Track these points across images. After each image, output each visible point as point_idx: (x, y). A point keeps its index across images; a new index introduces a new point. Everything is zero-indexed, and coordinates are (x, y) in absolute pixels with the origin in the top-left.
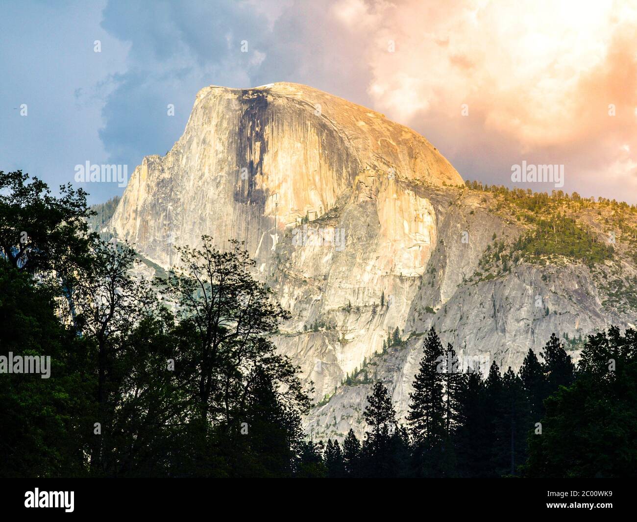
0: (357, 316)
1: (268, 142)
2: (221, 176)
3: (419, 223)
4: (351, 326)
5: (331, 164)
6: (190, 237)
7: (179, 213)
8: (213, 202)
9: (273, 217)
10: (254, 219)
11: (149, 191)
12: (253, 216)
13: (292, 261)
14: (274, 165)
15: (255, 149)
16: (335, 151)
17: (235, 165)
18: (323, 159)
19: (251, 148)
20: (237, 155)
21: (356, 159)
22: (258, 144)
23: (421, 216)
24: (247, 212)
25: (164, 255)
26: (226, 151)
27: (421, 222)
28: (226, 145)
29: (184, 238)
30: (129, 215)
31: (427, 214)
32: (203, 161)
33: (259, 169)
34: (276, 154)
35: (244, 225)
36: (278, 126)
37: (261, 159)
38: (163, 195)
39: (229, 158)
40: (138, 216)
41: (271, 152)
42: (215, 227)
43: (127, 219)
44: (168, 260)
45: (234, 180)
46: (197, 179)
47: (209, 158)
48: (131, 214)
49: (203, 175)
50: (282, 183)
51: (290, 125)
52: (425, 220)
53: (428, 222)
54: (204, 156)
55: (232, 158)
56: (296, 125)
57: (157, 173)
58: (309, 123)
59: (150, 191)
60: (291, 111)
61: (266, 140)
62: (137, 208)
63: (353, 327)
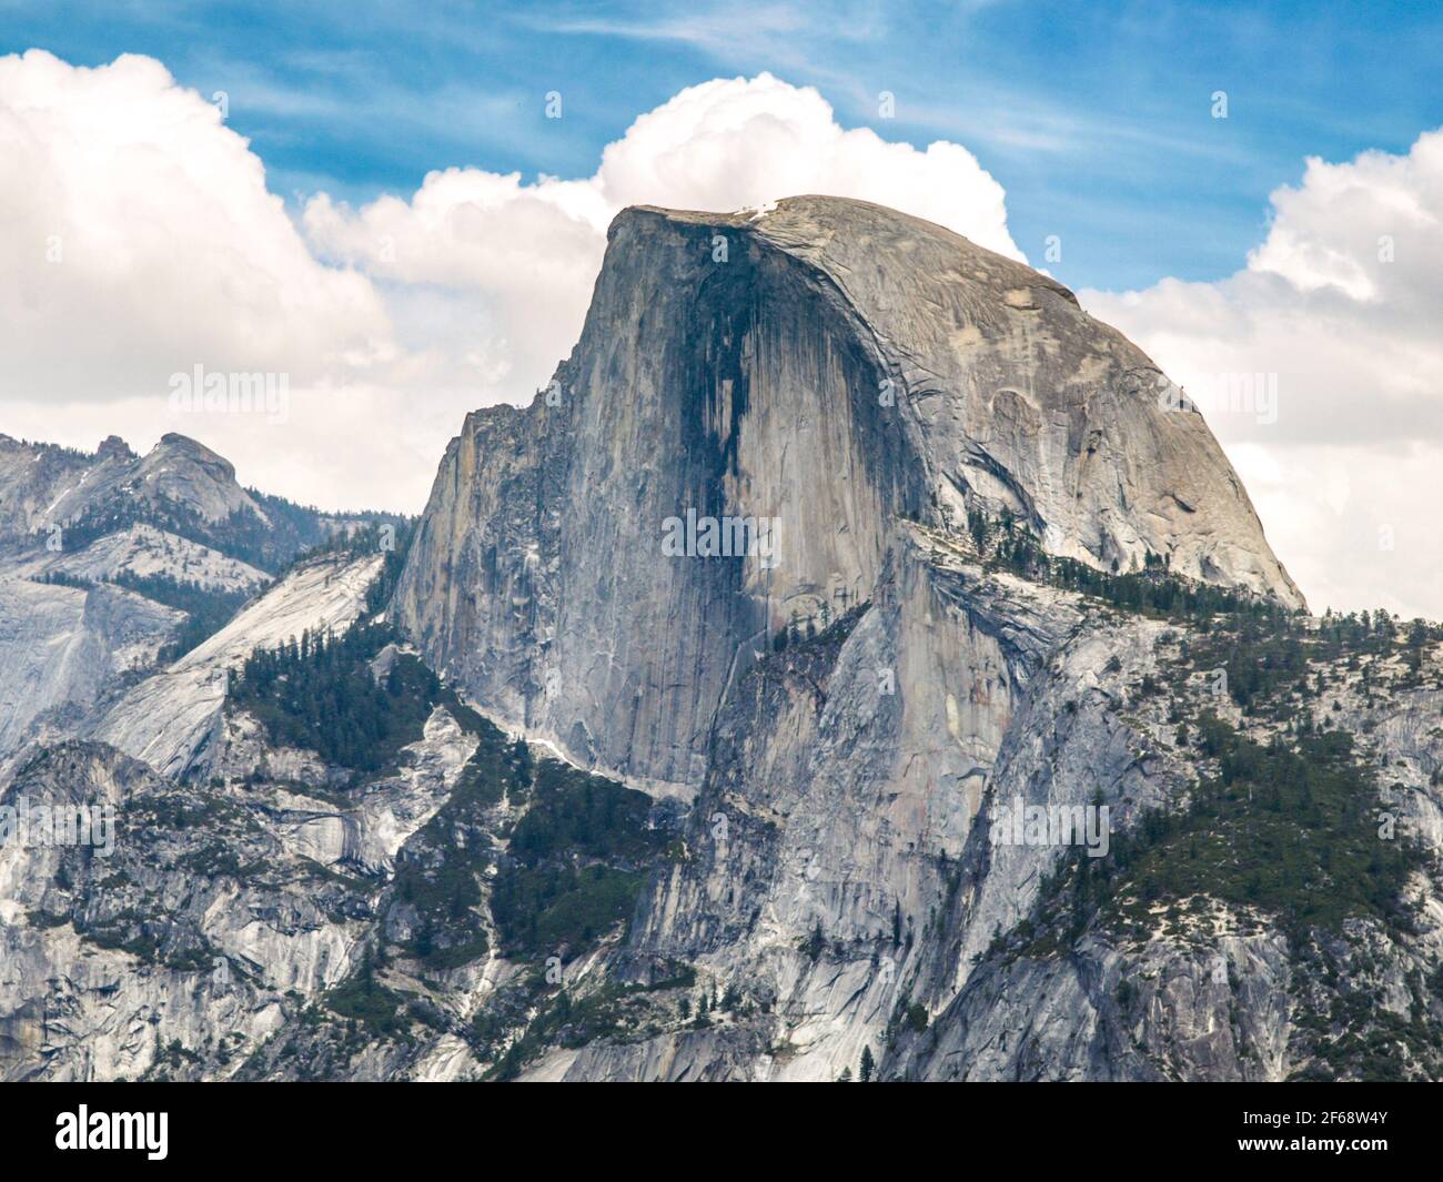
0: (834, 970)
1: (748, 381)
2: (647, 473)
3: (980, 706)
4: (814, 1001)
5: (870, 469)
6: (576, 644)
7: (554, 574)
8: (627, 549)
9: (761, 599)
10: (718, 602)
11: (478, 510)
12: (716, 595)
13: (744, 763)
14: (761, 448)
15: (721, 400)
16: (877, 427)
17: (677, 443)
18: (856, 446)
19: (713, 399)
20: (684, 413)
21: (918, 460)
22: (728, 384)
23: (984, 687)
24: (703, 582)
25: (511, 694)
26: (659, 399)
27: (984, 704)
28: (661, 382)
29: (562, 646)
30: (434, 578)
31: (997, 682)
32: (611, 425)
33: (730, 458)
34: (765, 417)
35: (695, 619)
36: (769, 336)
37: (736, 430)
38: (518, 521)
39: (667, 420)
40: (452, 583)
41: (754, 410)
42: (630, 618)
43: (428, 586)
44: (522, 711)
45: (675, 486)
46: (597, 478)
47: (622, 417)
48: (438, 573)
49: (609, 464)
50: (780, 504)
51: (794, 339)
52: (994, 699)
53: (1001, 705)
54: (611, 412)
55: (672, 421)
56: (803, 341)
57: (501, 458)
58: (828, 337)
59: (483, 509)
60: (794, 298)
61: (745, 374)
62: (450, 559)
63: (818, 1005)
